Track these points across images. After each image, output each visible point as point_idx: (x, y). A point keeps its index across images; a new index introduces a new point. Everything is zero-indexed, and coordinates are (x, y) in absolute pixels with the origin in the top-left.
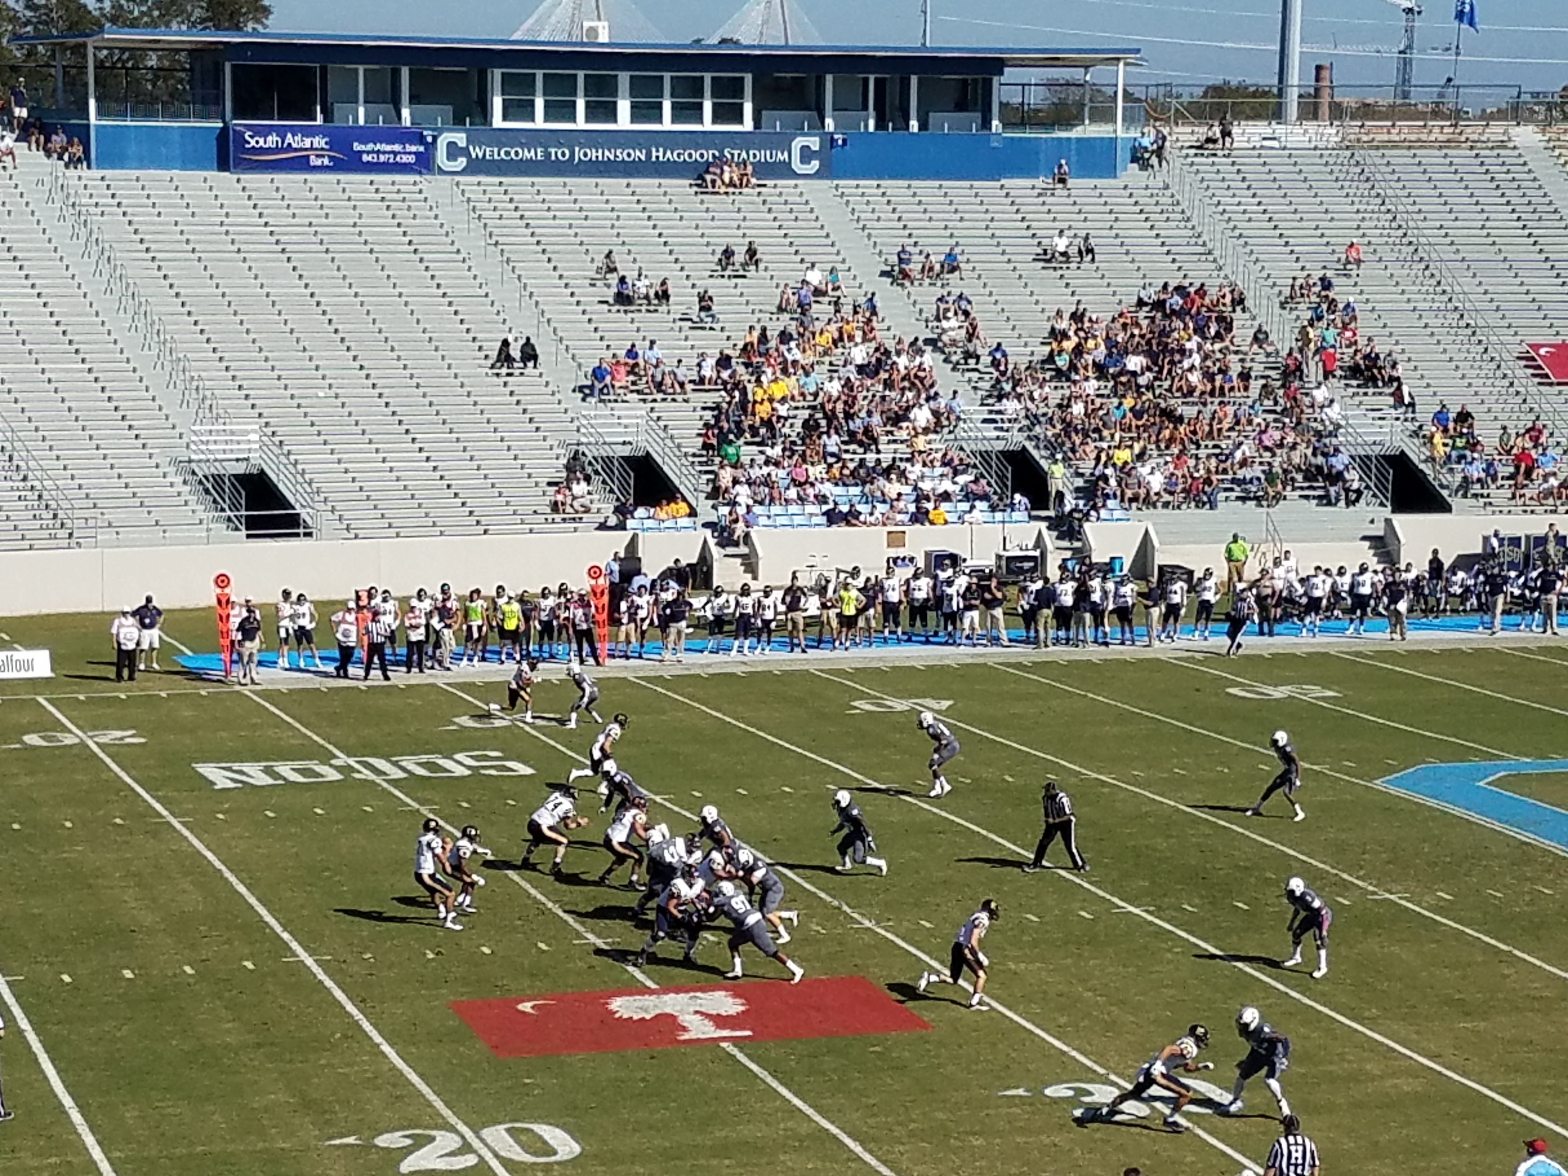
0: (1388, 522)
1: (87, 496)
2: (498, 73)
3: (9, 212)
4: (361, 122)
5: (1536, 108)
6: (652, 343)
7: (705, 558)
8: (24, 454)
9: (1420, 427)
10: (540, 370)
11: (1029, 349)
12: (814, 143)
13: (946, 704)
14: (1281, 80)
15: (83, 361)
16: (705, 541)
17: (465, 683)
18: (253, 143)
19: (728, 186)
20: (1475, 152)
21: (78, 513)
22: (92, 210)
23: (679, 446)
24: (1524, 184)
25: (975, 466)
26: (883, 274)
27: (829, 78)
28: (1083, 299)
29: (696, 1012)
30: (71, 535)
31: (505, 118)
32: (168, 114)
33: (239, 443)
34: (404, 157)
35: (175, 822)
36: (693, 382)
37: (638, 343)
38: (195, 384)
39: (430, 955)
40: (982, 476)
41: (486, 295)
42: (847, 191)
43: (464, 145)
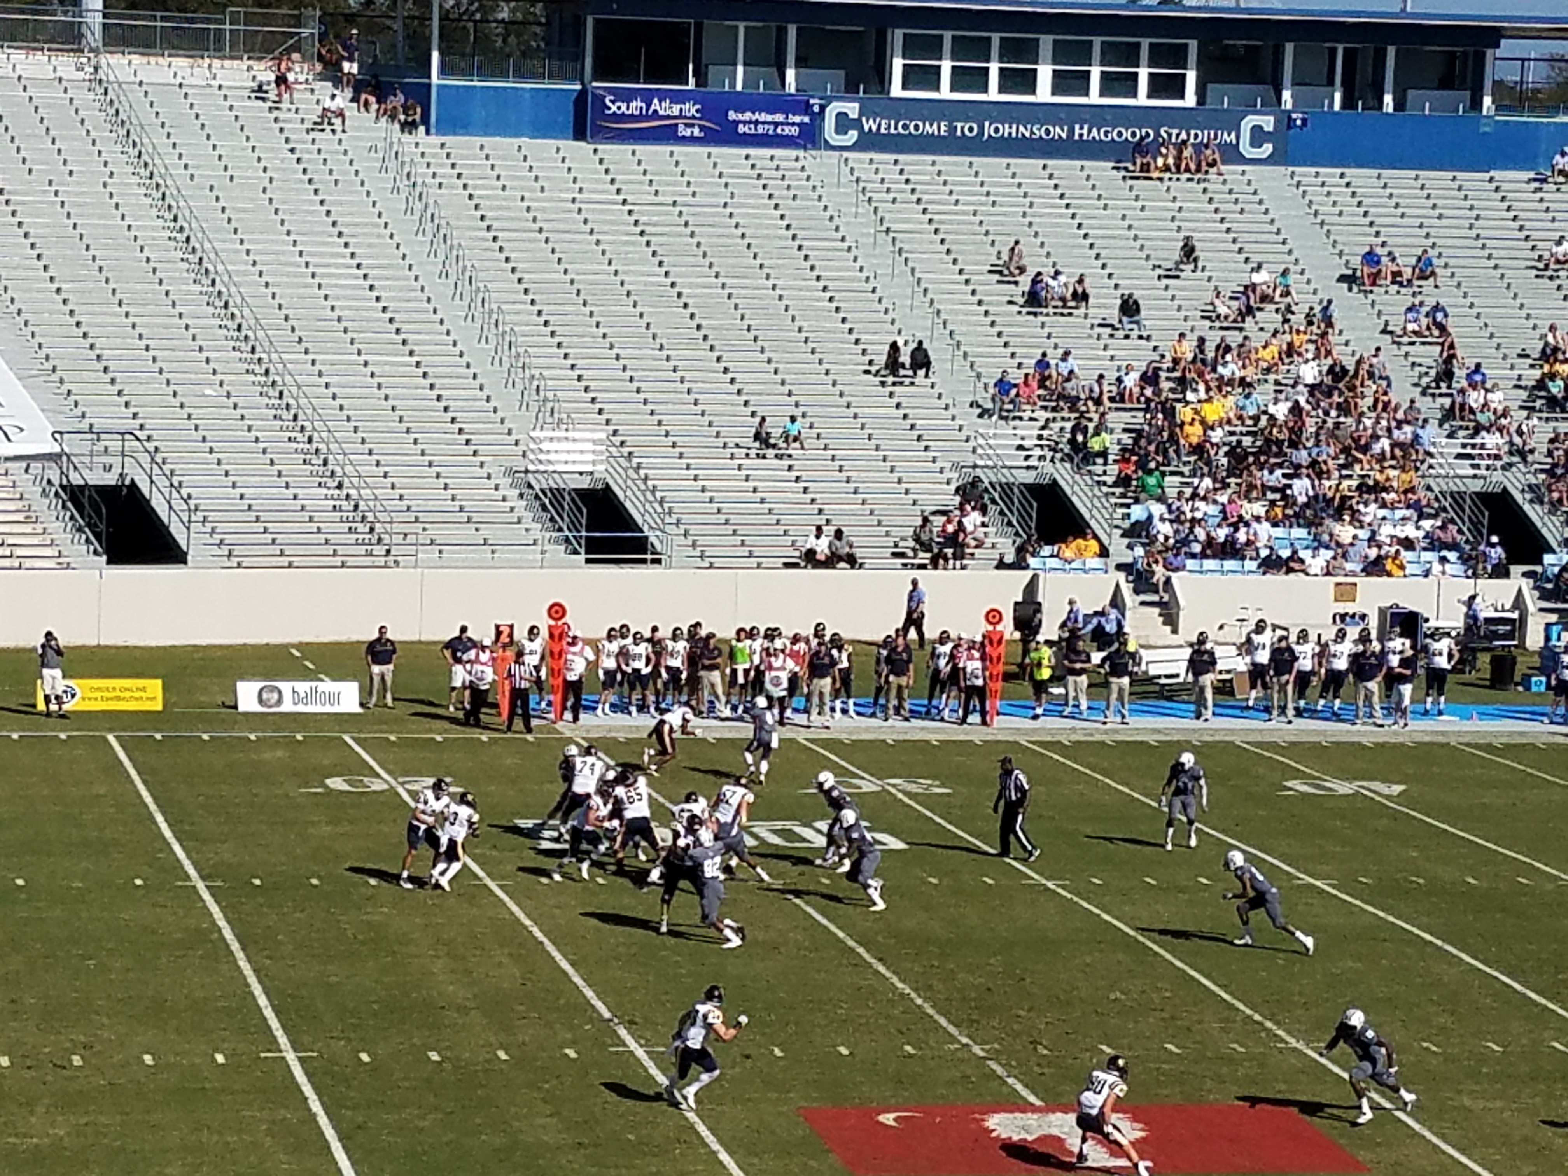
1: (409, 508)
2: (899, 33)
3: (336, 181)
4: (739, 87)
6: (1066, 353)
8: (340, 458)
10: (933, 379)
11: (1516, 372)
12: (1268, 123)
13: (1396, 789)
15: (411, 353)
16: (1117, 585)
17: (830, 740)
18: (614, 108)
19: (1162, 171)
21: (397, 528)
22: (429, 181)
25: (1444, 510)
26: (1342, 278)
27: (1289, 48)
30: (388, 552)
31: (905, 87)
32: (522, 74)
33: (582, 453)
34: (787, 128)
35: (493, 885)
36: (1112, 399)
37: (1049, 352)
38: (536, 383)
39: (778, 1052)
40: (1452, 521)
41: (874, 291)
42: (1305, 180)
43: (856, 116)
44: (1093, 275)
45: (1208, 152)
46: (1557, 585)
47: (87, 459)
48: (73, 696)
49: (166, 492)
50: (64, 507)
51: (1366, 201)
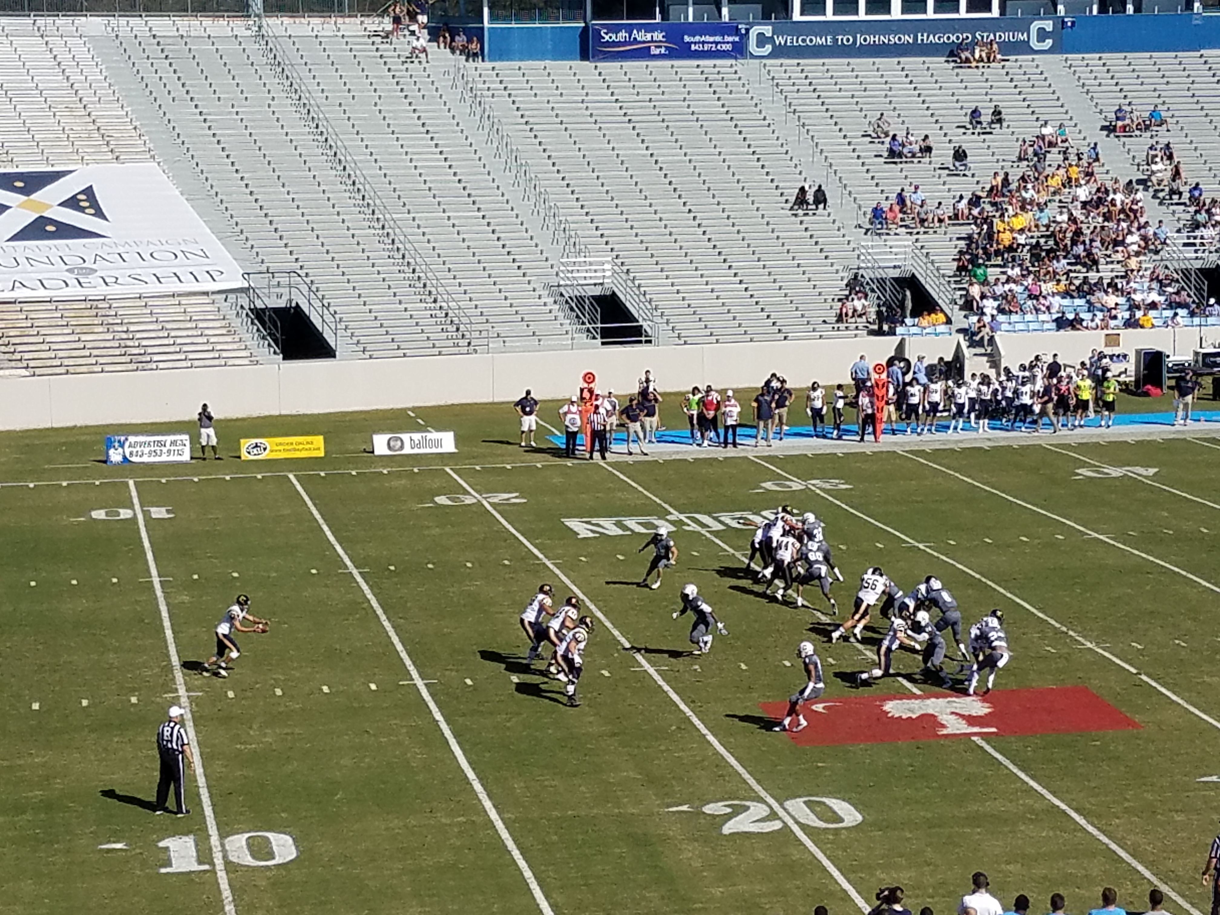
1: (482, 314)
3: (423, 96)
4: (691, 19)
6: (917, 188)
7: (958, 357)
8: (434, 282)
10: (829, 210)
12: (1048, 25)
13: (1153, 471)
15: (479, 210)
16: (959, 343)
17: (770, 456)
18: (607, 38)
19: (978, 61)
21: (474, 327)
22: (485, 93)
23: (938, 269)
25: (1177, 281)
26: (1103, 128)
29: (952, 713)
30: (469, 344)
31: (802, 14)
32: (544, 18)
33: (595, 271)
34: (724, 46)
35: (548, 563)
36: (950, 218)
38: (563, 226)
39: (743, 667)
40: (1183, 288)
41: (787, 153)
42: (1074, 63)
43: (770, 35)
44: (935, 135)
47: (266, 291)
48: (265, 449)
49: (320, 310)
50: (252, 323)
51: (1117, 75)
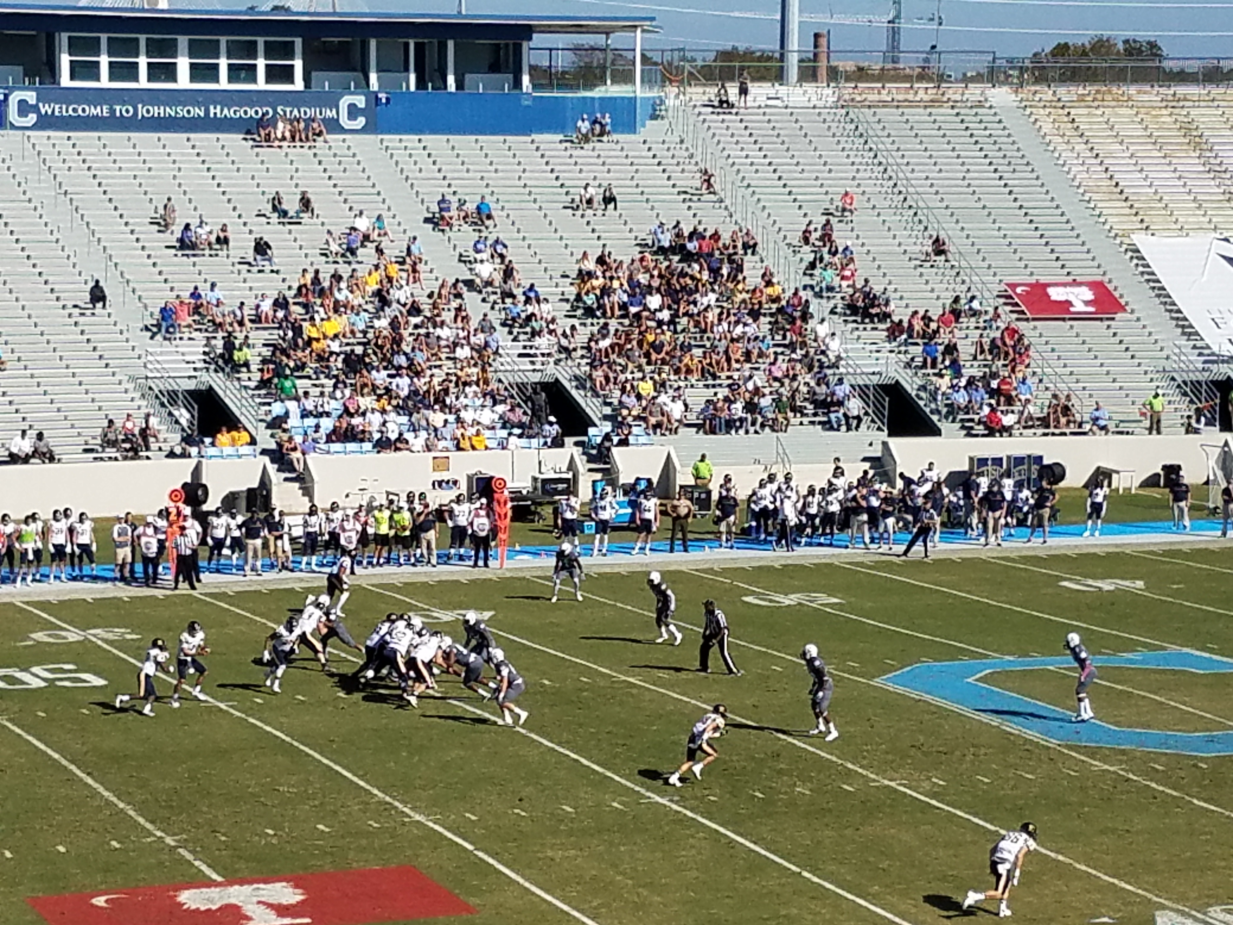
0: (885, 444)
2: (65, 36)
5: (1011, 72)
6: (213, 285)
7: (265, 483)
9: (912, 359)
10: (109, 310)
11: (560, 289)
12: (360, 101)
13: (487, 615)
14: (782, 46)
16: (265, 468)
17: (42, 602)
20: (956, 111)
23: (239, 381)
24: (1000, 140)
25: (512, 397)
27: (373, 43)
28: (608, 242)
29: (259, 902)
31: (72, 77)
36: (251, 321)
37: (200, 285)
41: (57, 241)
42: (391, 145)
43: (34, 102)
45: (315, 125)
46: (599, 451)
51: (439, 160)
